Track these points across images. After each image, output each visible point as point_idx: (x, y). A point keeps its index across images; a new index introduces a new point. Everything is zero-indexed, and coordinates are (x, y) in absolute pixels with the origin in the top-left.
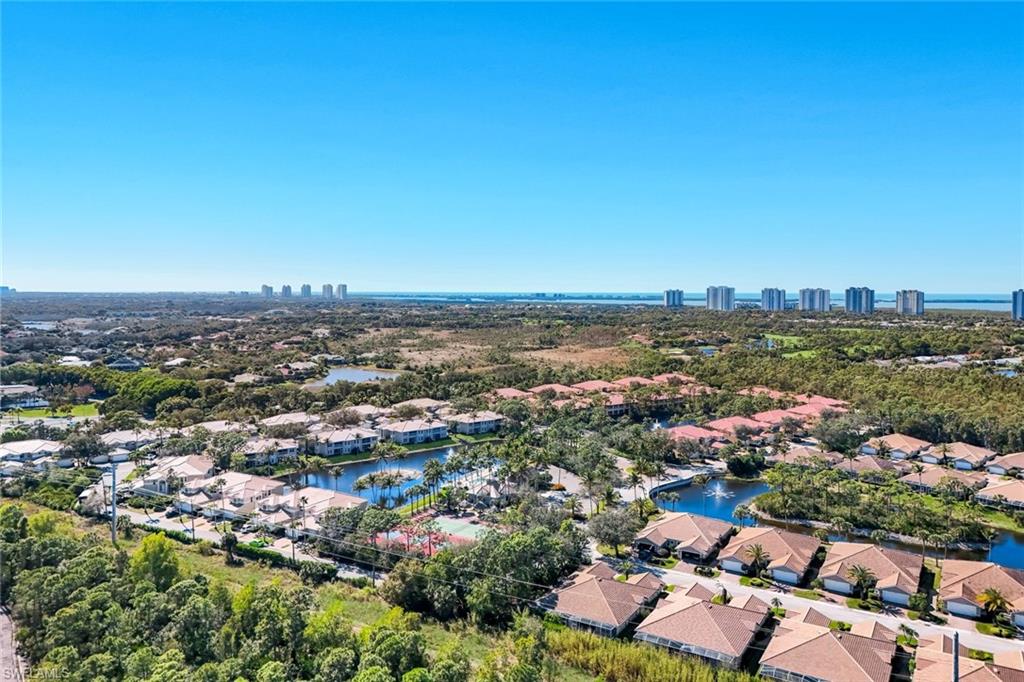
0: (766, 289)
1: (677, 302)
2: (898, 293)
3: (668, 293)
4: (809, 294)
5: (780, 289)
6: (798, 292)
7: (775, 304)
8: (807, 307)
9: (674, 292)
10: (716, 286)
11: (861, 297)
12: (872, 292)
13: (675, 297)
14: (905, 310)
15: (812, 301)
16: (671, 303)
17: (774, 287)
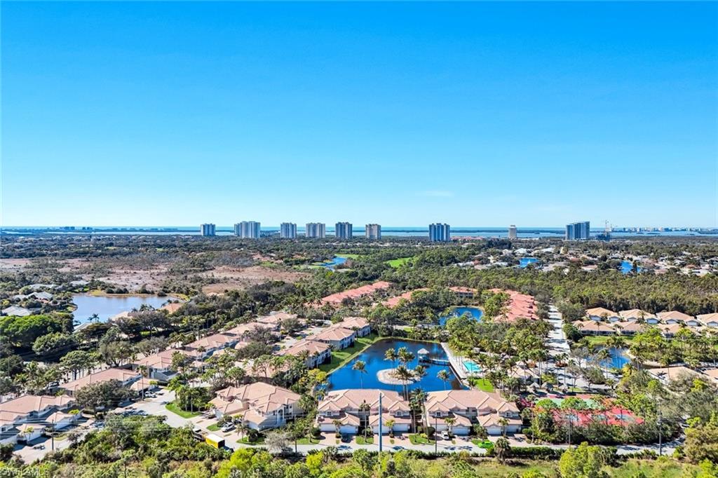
0: (284, 224)
1: (210, 233)
2: (367, 226)
3: (204, 226)
4: (312, 227)
5: (293, 223)
6: (305, 226)
7: (290, 234)
8: (311, 235)
9: (208, 226)
10: (247, 221)
11: (345, 228)
12: (351, 225)
13: (209, 228)
14: (371, 236)
15: (314, 231)
16: (206, 233)
17: (289, 222)
